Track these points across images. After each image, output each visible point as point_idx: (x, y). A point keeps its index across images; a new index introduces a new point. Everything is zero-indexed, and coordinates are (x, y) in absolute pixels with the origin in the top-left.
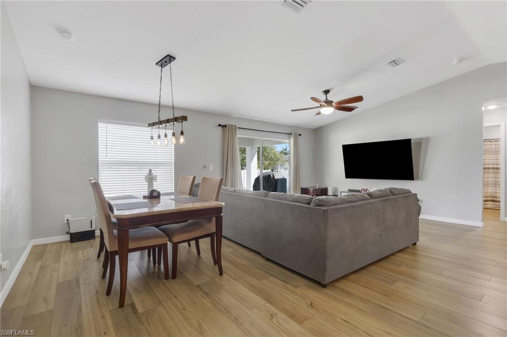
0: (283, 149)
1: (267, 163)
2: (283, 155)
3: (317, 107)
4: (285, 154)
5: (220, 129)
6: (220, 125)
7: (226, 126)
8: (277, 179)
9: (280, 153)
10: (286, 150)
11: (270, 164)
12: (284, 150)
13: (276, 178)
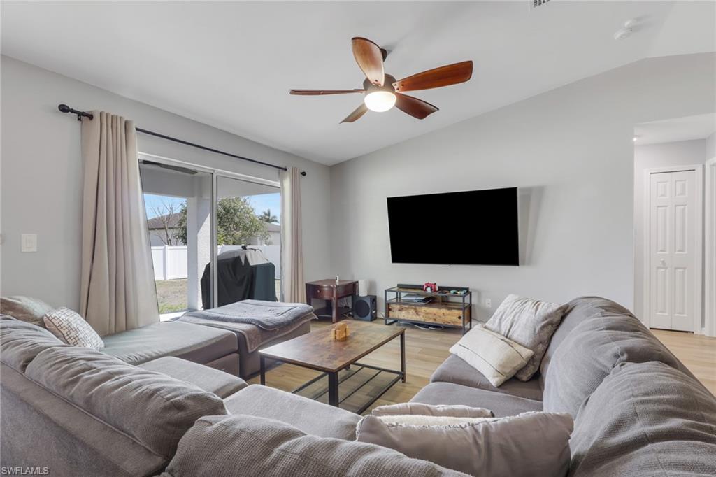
0: (264, 213)
1: (238, 233)
2: (264, 222)
3: (356, 91)
4: (268, 220)
5: (69, 121)
6: (64, 109)
7: (91, 117)
8: (255, 267)
9: (260, 219)
10: (269, 215)
11: (243, 236)
12: (266, 214)
13: (251, 264)
